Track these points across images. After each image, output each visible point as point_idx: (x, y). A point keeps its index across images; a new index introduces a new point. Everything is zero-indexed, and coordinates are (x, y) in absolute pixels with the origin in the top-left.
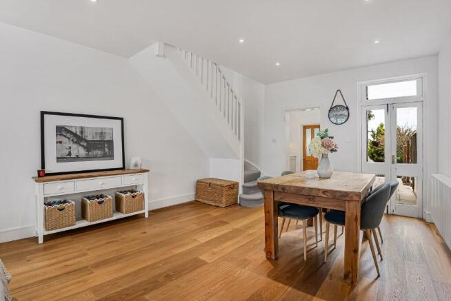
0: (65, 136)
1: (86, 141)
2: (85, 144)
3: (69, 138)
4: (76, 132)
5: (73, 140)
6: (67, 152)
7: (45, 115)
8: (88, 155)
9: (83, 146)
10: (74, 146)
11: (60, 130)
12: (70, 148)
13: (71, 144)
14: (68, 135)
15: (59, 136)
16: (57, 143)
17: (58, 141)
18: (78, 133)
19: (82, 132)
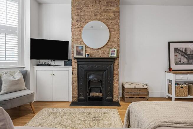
0: (178, 53)
1: (187, 55)
2: (187, 56)
3: (180, 54)
4: (183, 50)
5: (181, 55)
6: (179, 60)
7: (170, 44)
8: (188, 62)
9: (186, 57)
10: (182, 57)
11: (176, 50)
12: (180, 58)
13: (181, 57)
14: (179, 52)
15: (176, 53)
16: (175, 56)
17: (175, 55)
18: (184, 51)
19: (185, 51)
